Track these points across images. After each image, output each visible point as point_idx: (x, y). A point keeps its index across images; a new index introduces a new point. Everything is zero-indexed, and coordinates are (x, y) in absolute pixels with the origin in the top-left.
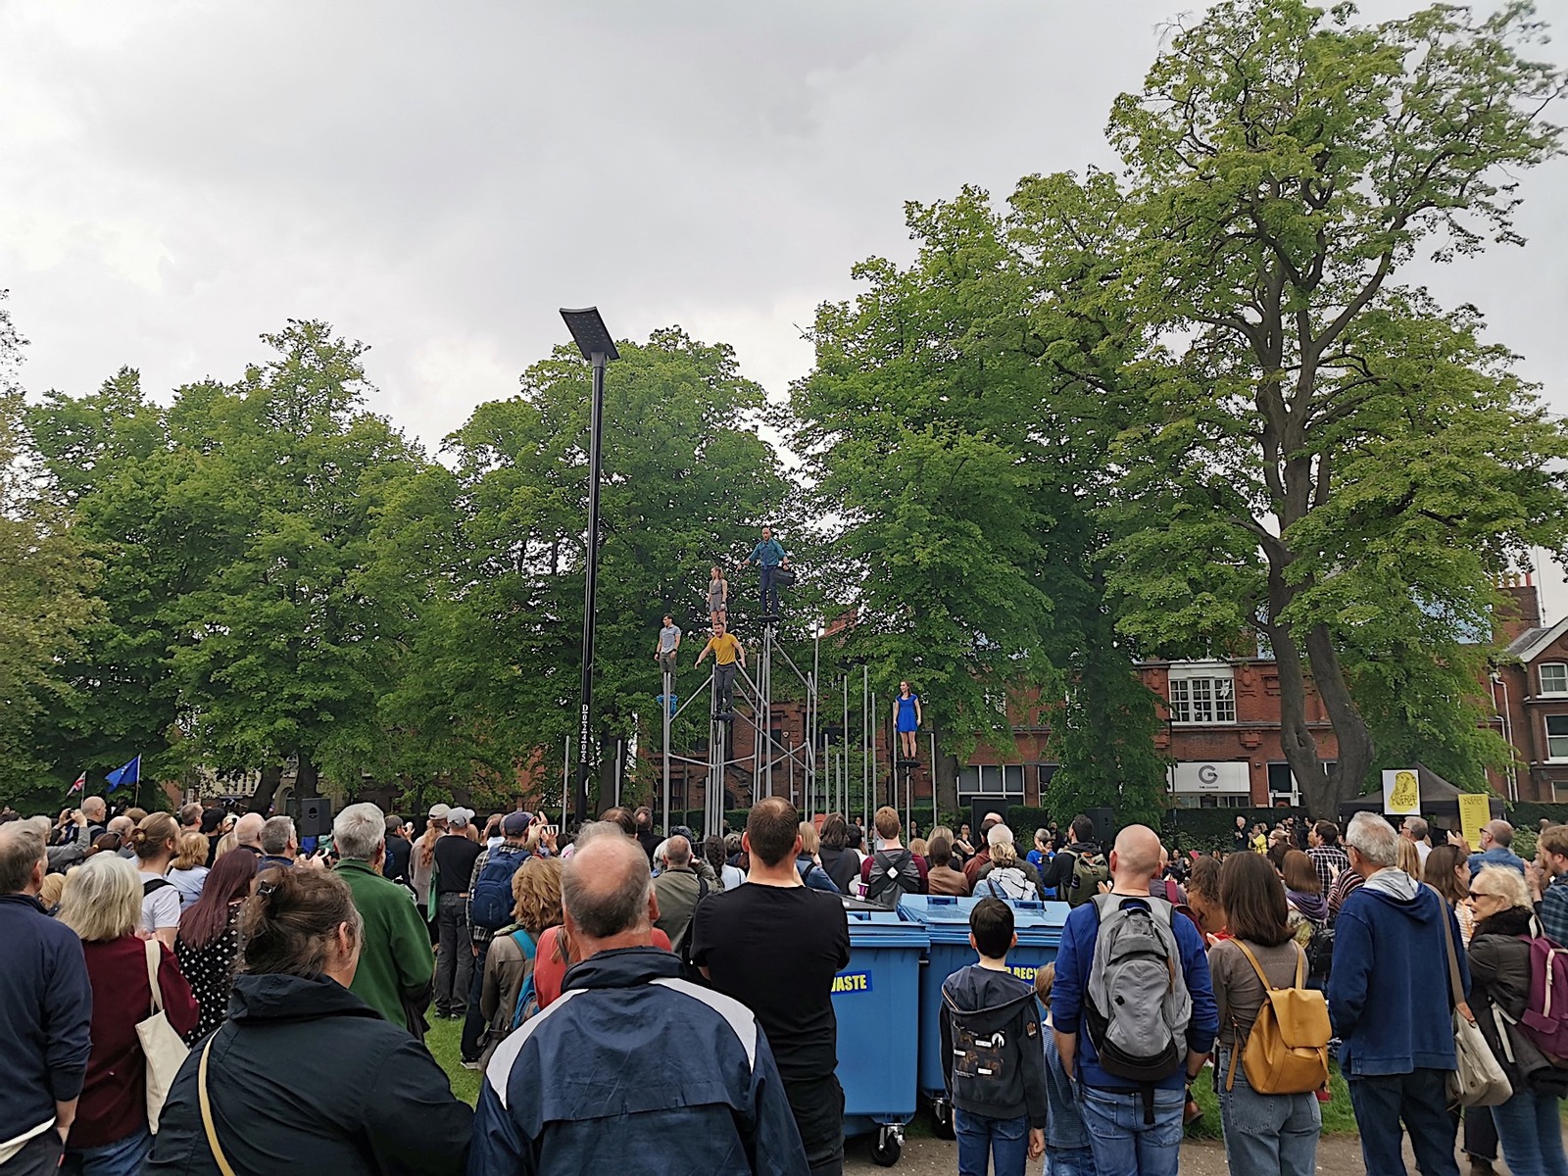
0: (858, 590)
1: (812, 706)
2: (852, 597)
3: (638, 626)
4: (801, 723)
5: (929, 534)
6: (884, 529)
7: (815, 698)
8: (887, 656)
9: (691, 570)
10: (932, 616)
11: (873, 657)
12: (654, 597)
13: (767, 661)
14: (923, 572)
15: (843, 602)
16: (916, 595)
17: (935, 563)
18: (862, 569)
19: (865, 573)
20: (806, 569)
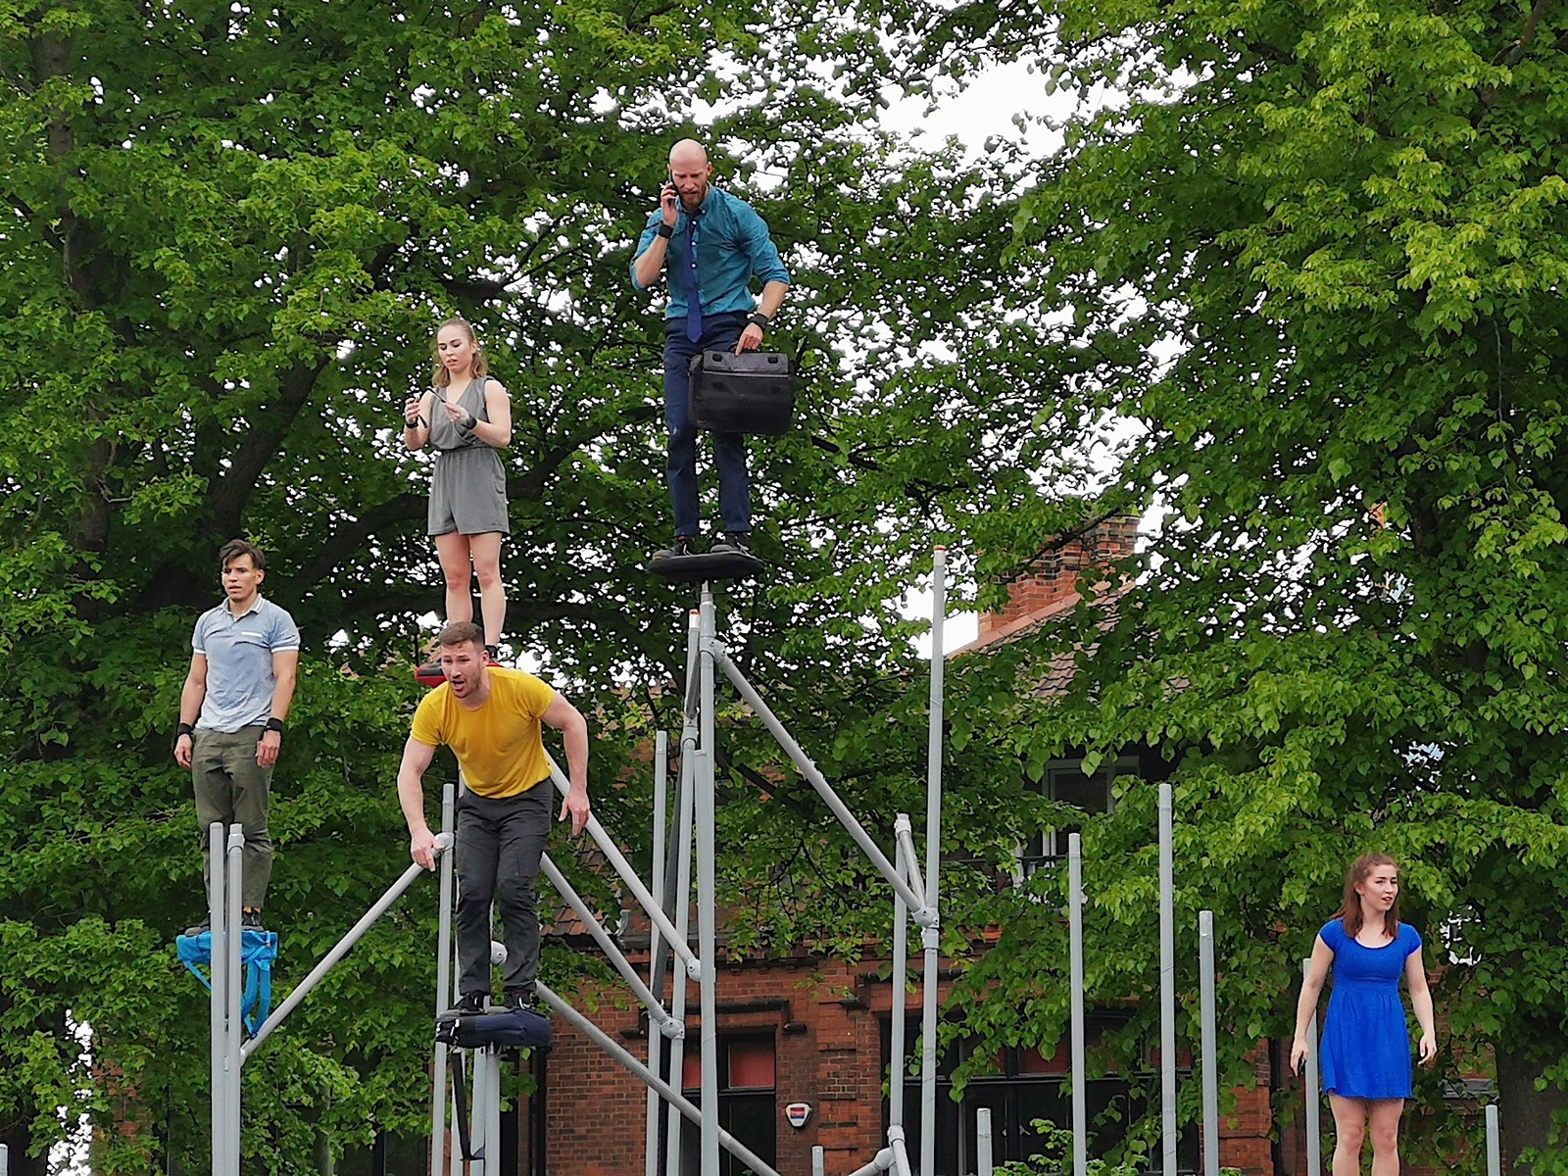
0: (1132, 429)
1: (916, 978)
2: (1106, 462)
3: (87, 609)
4: (867, 1059)
5: (1472, 155)
6: (1254, 137)
7: (930, 939)
8: (1277, 739)
9: (335, 337)
10: (1486, 546)
11: (1206, 747)
12: (163, 468)
13: (700, 768)
14: (1446, 337)
15: (1063, 487)
16: (1407, 447)
17: (1503, 294)
18: (1150, 328)
19: (1167, 350)
20: (884, 332)
